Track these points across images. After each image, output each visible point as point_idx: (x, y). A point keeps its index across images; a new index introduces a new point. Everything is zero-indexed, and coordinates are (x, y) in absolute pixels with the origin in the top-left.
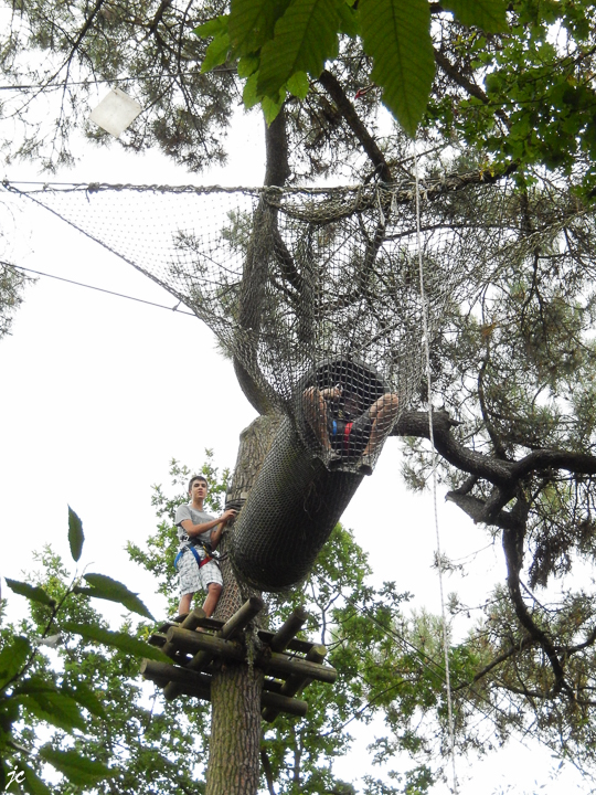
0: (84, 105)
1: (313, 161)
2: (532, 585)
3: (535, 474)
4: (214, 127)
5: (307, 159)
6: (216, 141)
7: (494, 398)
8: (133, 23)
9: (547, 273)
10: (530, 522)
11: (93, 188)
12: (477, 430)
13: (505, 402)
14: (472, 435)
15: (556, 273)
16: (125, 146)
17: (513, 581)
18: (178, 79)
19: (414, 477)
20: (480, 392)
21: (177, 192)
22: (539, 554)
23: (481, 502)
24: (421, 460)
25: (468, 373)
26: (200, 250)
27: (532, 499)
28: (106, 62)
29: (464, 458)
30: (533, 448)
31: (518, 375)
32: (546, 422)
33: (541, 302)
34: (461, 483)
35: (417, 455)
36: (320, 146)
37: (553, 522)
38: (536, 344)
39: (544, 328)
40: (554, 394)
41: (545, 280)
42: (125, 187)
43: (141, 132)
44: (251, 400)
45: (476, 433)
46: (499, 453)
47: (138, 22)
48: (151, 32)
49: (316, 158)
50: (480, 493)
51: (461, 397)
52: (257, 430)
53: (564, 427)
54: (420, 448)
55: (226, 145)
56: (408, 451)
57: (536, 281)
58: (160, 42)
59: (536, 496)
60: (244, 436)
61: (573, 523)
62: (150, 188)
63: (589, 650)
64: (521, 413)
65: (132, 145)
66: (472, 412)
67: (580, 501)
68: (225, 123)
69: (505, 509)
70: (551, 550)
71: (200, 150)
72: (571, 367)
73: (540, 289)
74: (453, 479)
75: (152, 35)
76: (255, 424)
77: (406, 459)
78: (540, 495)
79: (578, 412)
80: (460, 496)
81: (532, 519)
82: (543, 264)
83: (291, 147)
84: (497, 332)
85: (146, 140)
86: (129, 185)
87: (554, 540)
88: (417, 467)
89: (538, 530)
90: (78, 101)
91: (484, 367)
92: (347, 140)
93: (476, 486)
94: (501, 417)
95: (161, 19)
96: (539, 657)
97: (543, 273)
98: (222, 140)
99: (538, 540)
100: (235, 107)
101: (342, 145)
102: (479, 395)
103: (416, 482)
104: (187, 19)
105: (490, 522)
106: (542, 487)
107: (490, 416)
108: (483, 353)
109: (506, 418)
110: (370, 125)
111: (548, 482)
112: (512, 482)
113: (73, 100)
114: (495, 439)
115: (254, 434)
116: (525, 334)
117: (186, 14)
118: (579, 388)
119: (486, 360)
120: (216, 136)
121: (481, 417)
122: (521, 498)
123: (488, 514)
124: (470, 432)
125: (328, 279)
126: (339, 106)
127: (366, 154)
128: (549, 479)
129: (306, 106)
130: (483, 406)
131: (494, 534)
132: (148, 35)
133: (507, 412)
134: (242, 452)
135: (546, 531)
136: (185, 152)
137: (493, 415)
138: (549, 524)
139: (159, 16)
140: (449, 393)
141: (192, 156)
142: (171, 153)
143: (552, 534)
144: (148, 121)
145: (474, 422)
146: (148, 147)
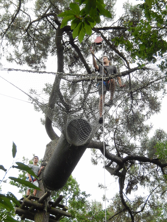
0: (6, 50)
1: (70, 70)
2: (127, 193)
3: (129, 162)
4: (43, 59)
5: (69, 69)
6: (43, 63)
7: (118, 140)
8: (21, 29)
9: (135, 104)
10: (126, 176)
11: (10, 70)
12: (113, 149)
13: (121, 141)
14: (111, 150)
15: (137, 104)
16: (17, 63)
17: (121, 192)
18: (33, 45)
19: (94, 161)
20: (114, 138)
21: (33, 72)
22: (129, 185)
23: (113, 169)
24: (96, 157)
25: (111, 132)
26: (36, 94)
27: (128, 169)
28: (13, 40)
29: (109, 156)
30: (128, 154)
31: (125, 133)
32: (132, 147)
33: (133, 113)
34: (107, 163)
35: (95, 155)
36: (72, 66)
37: (133, 176)
38: (131, 125)
39: (133, 120)
40: (135, 139)
41: (134, 107)
42: (19, 70)
43: (22, 59)
44: (49, 136)
45: (112, 150)
46: (119, 155)
47: (23, 28)
48: (26, 32)
49: (71, 69)
50: (113, 167)
51: (109, 139)
52: (51, 144)
53: (137, 149)
54: (96, 153)
55: (46, 64)
56: (93, 154)
57: (132, 107)
58: (28, 35)
59: (129, 168)
60: (48, 146)
61: (139, 176)
62: (26, 71)
63: (141, 213)
64: (126, 144)
65: (19, 63)
66: (111, 143)
67: (141, 170)
68: (46, 58)
69: (119, 171)
70: (132, 184)
71: (39, 65)
72: (140, 131)
73: (133, 109)
74: (105, 162)
75: (26, 33)
76: (51, 142)
77: (92, 156)
78: (130, 168)
79: (142, 144)
80: (107, 167)
81: (127, 175)
82: (134, 102)
83: (65, 66)
84: (120, 121)
85: (23, 62)
86: (20, 70)
87: (133, 181)
88: (95, 158)
89: (129, 178)
90: (5, 49)
91: (116, 130)
92: (80, 65)
93: (112, 165)
94: (120, 145)
95: (29, 28)
96: (127, 214)
97: (134, 104)
98: (45, 63)
99: (128, 181)
100: (49, 54)
101: (79, 66)
102: (114, 139)
103: (95, 163)
104: (37, 28)
105: (115, 175)
106: (131, 166)
107: (117, 145)
108: (115, 127)
109: (121, 146)
110: (87, 61)
111: (132, 164)
112: (122, 164)
113: (3, 48)
114: (118, 151)
115: (50, 145)
116: (128, 122)
117: (36, 27)
118: (142, 138)
119: (116, 129)
120: (43, 62)
121: (114, 145)
122: (124, 169)
123: (115, 172)
124: (111, 149)
125: (73, 104)
126: (79, 55)
127: (85, 69)
128: (133, 163)
129: (69, 55)
130: (115, 142)
131: (116, 179)
132: (25, 33)
133: (122, 144)
134: (47, 150)
135: (131, 178)
136: (34, 66)
137: (118, 144)
138: (132, 176)
139: (28, 27)
140: (105, 138)
141: (36, 67)
142: (30, 66)
143: (133, 179)
144: (24, 56)
145: (112, 147)
146: (24, 64)
